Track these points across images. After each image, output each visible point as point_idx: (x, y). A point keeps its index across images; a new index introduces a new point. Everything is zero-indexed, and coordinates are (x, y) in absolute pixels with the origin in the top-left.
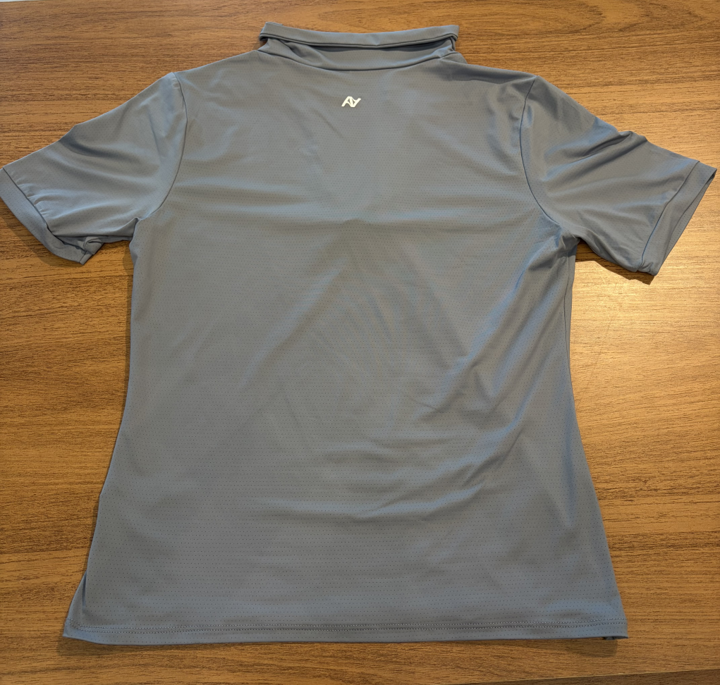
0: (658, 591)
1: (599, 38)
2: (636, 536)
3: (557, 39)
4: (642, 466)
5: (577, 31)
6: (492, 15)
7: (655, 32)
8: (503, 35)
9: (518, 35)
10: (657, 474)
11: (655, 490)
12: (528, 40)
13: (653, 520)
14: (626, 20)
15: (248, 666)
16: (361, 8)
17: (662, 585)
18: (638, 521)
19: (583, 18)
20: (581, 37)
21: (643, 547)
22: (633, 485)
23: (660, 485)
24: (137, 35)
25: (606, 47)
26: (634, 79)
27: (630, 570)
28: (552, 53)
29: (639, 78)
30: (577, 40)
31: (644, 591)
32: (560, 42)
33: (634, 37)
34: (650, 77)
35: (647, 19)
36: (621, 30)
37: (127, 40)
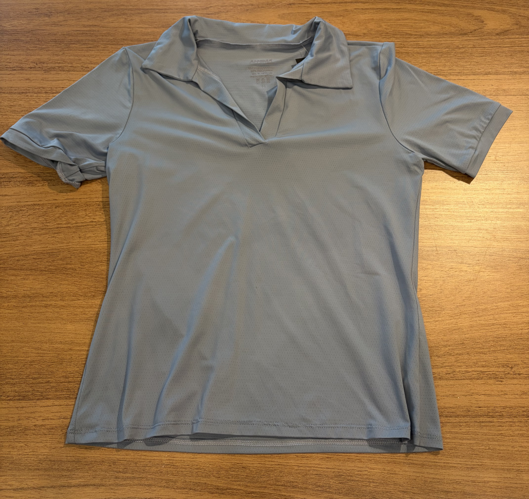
0: (520, 449)
1: (482, 40)
2: (504, 408)
3: (451, 39)
4: (509, 356)
5: (465, 34)
6: (403, 20)
7: (522, 36)
8: (411, 35)
9: (423, 35)
10: (520, 363)
11: (519, 374)
12: (430, 39)
13: (517, 396)
14: (502, 27)
15: (223, 489)
16: (309, 11)
17: (523, 445)
18: (506, 396)
19: (470, 24)
20: (468, 38)
21: (510, 416)
22: (503, 370)
23: (522, 371)
24: (148, 26)
25: (486, 46)
26: (507, 70)
27: (500, 432)
28: (447, 49)
29: (510, 70)
30: (466, 40)
31: (510, 448)
32: (452, 42)
33: (507, 40)
34: (518, 70)
35: (515, 27)
36: (497, 34)
37: (141, 29)
